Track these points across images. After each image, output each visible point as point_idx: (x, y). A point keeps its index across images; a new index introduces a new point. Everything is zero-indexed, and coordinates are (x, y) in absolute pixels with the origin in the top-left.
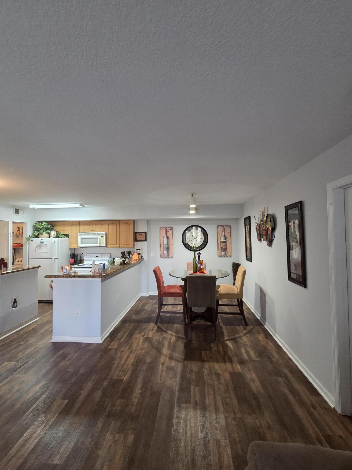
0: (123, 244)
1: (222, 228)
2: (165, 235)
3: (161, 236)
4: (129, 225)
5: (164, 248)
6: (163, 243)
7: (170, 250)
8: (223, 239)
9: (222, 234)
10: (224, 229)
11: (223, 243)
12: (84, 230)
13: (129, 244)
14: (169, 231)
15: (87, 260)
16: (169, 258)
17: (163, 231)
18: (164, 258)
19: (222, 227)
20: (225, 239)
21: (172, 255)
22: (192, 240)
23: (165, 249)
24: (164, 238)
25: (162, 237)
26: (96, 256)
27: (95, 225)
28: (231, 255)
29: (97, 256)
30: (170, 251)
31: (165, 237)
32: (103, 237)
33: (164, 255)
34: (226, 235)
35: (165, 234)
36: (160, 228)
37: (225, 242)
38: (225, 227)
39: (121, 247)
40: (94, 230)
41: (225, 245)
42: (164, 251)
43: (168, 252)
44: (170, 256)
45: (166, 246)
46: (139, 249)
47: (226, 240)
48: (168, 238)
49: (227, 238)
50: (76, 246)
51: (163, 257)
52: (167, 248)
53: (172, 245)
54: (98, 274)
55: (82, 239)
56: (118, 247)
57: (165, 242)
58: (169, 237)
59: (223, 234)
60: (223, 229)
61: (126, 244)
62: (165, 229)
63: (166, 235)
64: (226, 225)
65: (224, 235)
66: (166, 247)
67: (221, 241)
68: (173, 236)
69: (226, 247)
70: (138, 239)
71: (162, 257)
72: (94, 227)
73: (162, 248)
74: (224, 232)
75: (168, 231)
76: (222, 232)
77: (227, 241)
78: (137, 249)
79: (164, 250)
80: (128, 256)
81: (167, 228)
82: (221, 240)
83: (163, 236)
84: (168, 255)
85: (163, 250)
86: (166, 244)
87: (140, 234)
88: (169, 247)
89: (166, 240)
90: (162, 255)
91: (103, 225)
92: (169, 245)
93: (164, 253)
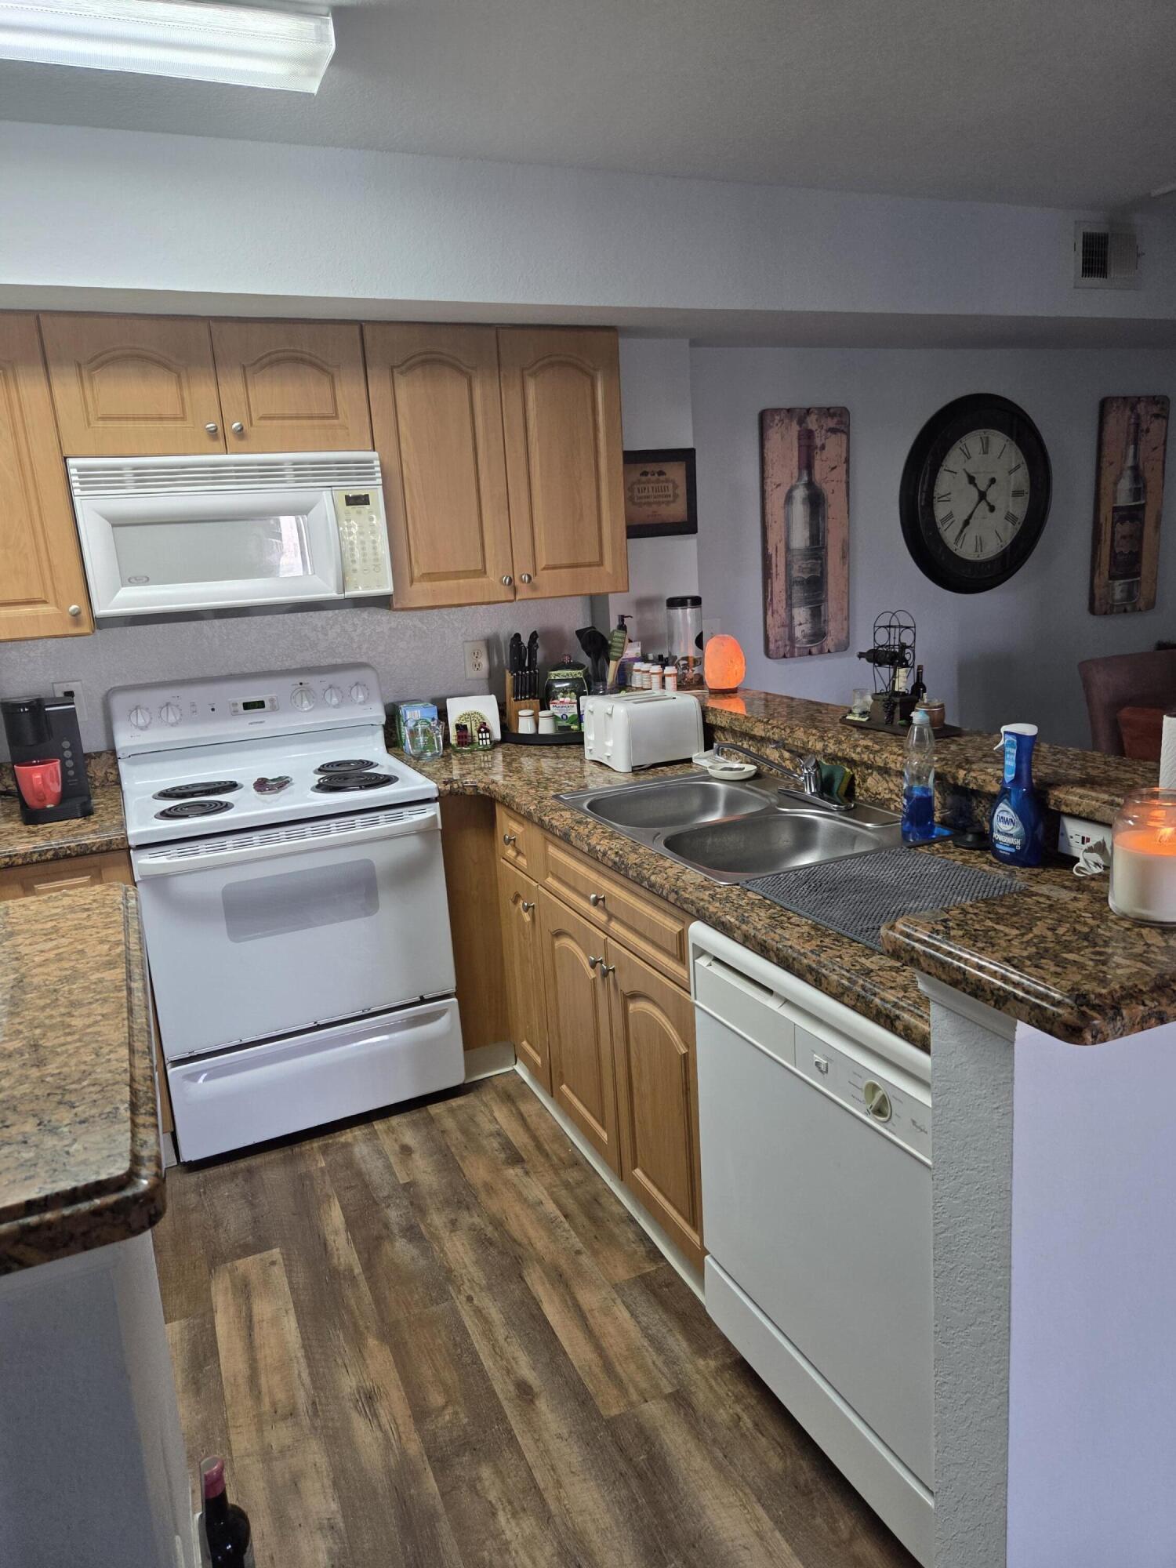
0: (542, 562)
1: (1130, 418)
2: (799, 479)
3: (768, 488)
4: (588, 375)
5: (790, 583)
6: (788, 548)
7: (830, 596)
8: (1124, 499)
9: (1125, 457)
10: (1137, 425)
11: (1122, 520)
12: (110, 424)
14: (823, 447)
15: (144, 756)
16: (821, 652)
17: (784, 444)
18: (792, 655)
19: (1128, 412)
20: (1138, 492)
21: (845, 635)
23: (798, 593)
24: (789, 499)
25: (776, 499)
26: (247, 706)
27: (238, 371)
28: (1155, 595)
29: (260, 705)
30: (831, 607)
31: (800, 494)
32: (363, 500)
33: (792, 638)
34: (1141, 467)
35: (800, 469)
36: (764, 419)
37: (1133, 514)
38: (1141, 408)
39: (524, 592)
40: (241, 433)
41: (1131, 536)
42: (790, 606)
43: (816, 614)
44: (830, 642)
45: (801, 570)
46: (696, 601)
47: (1143, 502)
48: (816, 502)
49: (1145, 486)
50: (41, 609)
52: (808, 581)
53: (845, 555)
55: (118, 522)
56: (504, 593)
57: (800, 538)
58: (827, 488)
59: (1130, 462)
60: (1132, 420)
61: (565, 561)
62: (795, 428)
63: (805, 478)
64: (1148, 398)
65: (1135, 468)
66: (806, 576)
67: (1115, 509)
68: (848, 483)
69: (1134, 551)
71: (781, 651)
72: (233, 388)
73: (779, 585)
74: (1136, 444)
75: (818, 442)
76: (1127, 444)
77: (1142, 507)
78: (676, 603)
79: (789, 597)
81: (812, 423)
82: (1115, 499)
83: (785, 489)
84: (818, 635)
85: (784, 604)
86: (807, 549)
87: (645, 474)
88: (822, 573)
89: (808, 519)
90: (778, 638)
91: (329, 373)
92: (827, 553)
93: (792, 618)
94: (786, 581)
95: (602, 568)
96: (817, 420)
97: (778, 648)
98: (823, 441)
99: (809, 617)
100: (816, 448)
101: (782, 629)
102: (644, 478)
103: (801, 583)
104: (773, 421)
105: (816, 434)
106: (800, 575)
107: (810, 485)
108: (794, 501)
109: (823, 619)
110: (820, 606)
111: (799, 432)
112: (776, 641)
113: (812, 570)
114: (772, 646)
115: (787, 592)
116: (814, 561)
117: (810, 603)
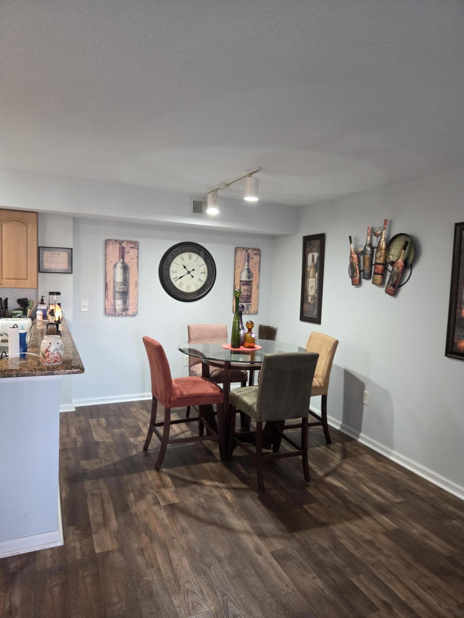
0: (5, 277)
1: (245, 254)
2: (119, 261)
3: (107, 263)
4: (26, 225)
5: (115, 292)
6: (114, 281)
7: (130, 298)
8: (244, 277)
9: (244, 265)
10: (249, 256)
11: (244, 285)
13: (25, 277)
14: (128, 252)
16: (126, 315)
17: (114, 250)
18: (115, 315)
19: (245, 252)
20: (249, 277)
21: (136, 310)
22: (183, 276)
23: (118, 295)
24: (115, 266)
25: (110, 266)
28: (257, 310)
30: (130, 301)
31: (119, 265)
33: (115, 309)
34: (250, 269)
35: (119, 258)
36: (107, 242)
37: (248, 283)
38: (250, 251)
41: (247, 290)
42: (114, 299)
43: (125, 302)
44: (130, 312)
45: (119, 288)
46: (58, 294)
47: (251, 280)
48: (125, 268)
49: (252, 275)
51: (111, 312)
52: (122, 292)
53: (136, 285)
54: (56, 361)
57: (119, 278)
58: (129, 265)
59: (246, 267)
60: (247, 255)
61: (13, 277)
62: (118, 246)
63: (121, 261)
64: (252, 248)
65: (248, 269)
66: (121, 291)
67: (241, 281)
68: (138, 264)
69: (249, 295)
70: (46, 265)
71: (111, 313)
73: (110, 292)
74: (248, 262)
75: (126, 250)
76: (245, 262)
77: (251, 281)
78: (52, 293)
79: (114, 296)
81: (124, 245)
82: (241, 278)
83: (113, 264)
84: (125, 309)
85: (112, 298)
86: (122, 282)
87: (53, 254)
88: (127, 290)
89: (122, 273)
90: (110, 309)
92: (129, 284)
93: (115, 303)
94: (113, 291)
95: (27, 280)
96: (126, 244)
97: (109, 312)
98: (128, 250)
99: (122, 304)
100: (126, 252)
101: (112, 306)
102: (52, 256)
103: (119, 292)
104: (110, 243)
105: (126, 248)
106: (119, 290)
107: (123, 263)
108: (117, 267)
109: (127, 305)
110: (126, 301)
111: (119, 247)
112: (109, 310)
113: (123, 289)
114: (107, 311)
115: (113, 294)
116: (124, 286)
117: (122, 299)
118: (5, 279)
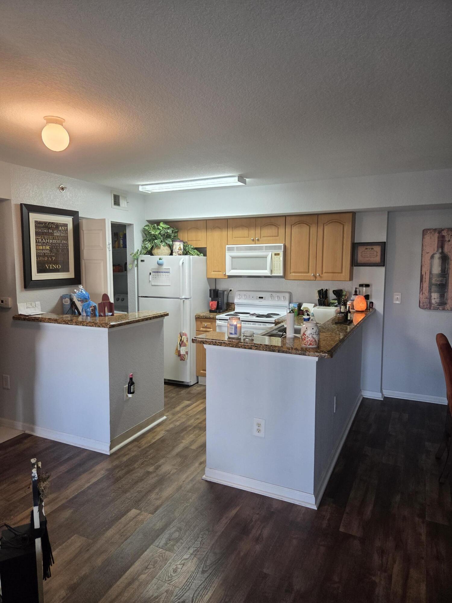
0: (324, 271)
2: (437, 251)
3: (424, 254)
4: (342, 224)
5: (431, 285)
6: (431, 273)
7: (449, 290)
12: (236, 239)
13: (340, 271)
14: (449, 241)
15: (239, 305)
16: (444, 309)
17: (432, 241)
18: (430, 309)
23: (434, 288)
24: (432, 257)
25: (427, 257)
26: (260, 298)
27: (260, 227)
29: (262, 298)
30: (450, 294)
31: (437, 256)
32: (278, 254)
33: (430, 303)
35: (438, 248)
36: (425, 232)
39: (318, 278)
40: (258, 240)
42: (430, 292)
43: (442, 296)
44: (448, 307)
45: (437, 281)
46: (367, 286)
48: (445, 258)
50: (220, 273)
51: (427, 306)
52: (439, 285)
54: (310, 344)
55: (233, 258)
56: (313, 278)
57: (437, 270)
58: (450, 254)
62: (436, 235)
63: (440, 251)
66: (438, 283)
70: (360, 259)
71: (425, 307)
72: (258, 231)
73: (426, 285)
75: (447, 239)
78: (361, 285)
79: (430, 289)
80: (336, 301)
81: (444, 233)
83: (431, 254)
84: (443, 303)
85: (427, 291)
86: (439, 274)
87: (367, 249)
88: (446, 282)
89: (441, 264)
90: (424, 302)
91: (277, 227)
92: (448, 276)
93: (431, 296)
94: (429, 284)
95: (341, 274)
96: (447, 232)
97: (424, 305)
98: (449, 239)
99: (439, 297)
100: (446, 241)
101: (426, 299)
102: (366, 250)
103: (436, 285)
104: (427, 232)
105: (446, 237)
106: (435, 282)
107: (442, 253)
108: (434, 258)
109: (445, 298)
110: (444, 294)
111: (438, 236)
112: (423, 303)
113: (441, 281)
114: (421, 305)
115: (429, 287)
116: (442, 278)
117: (440, 292)
118: (325, 273)
